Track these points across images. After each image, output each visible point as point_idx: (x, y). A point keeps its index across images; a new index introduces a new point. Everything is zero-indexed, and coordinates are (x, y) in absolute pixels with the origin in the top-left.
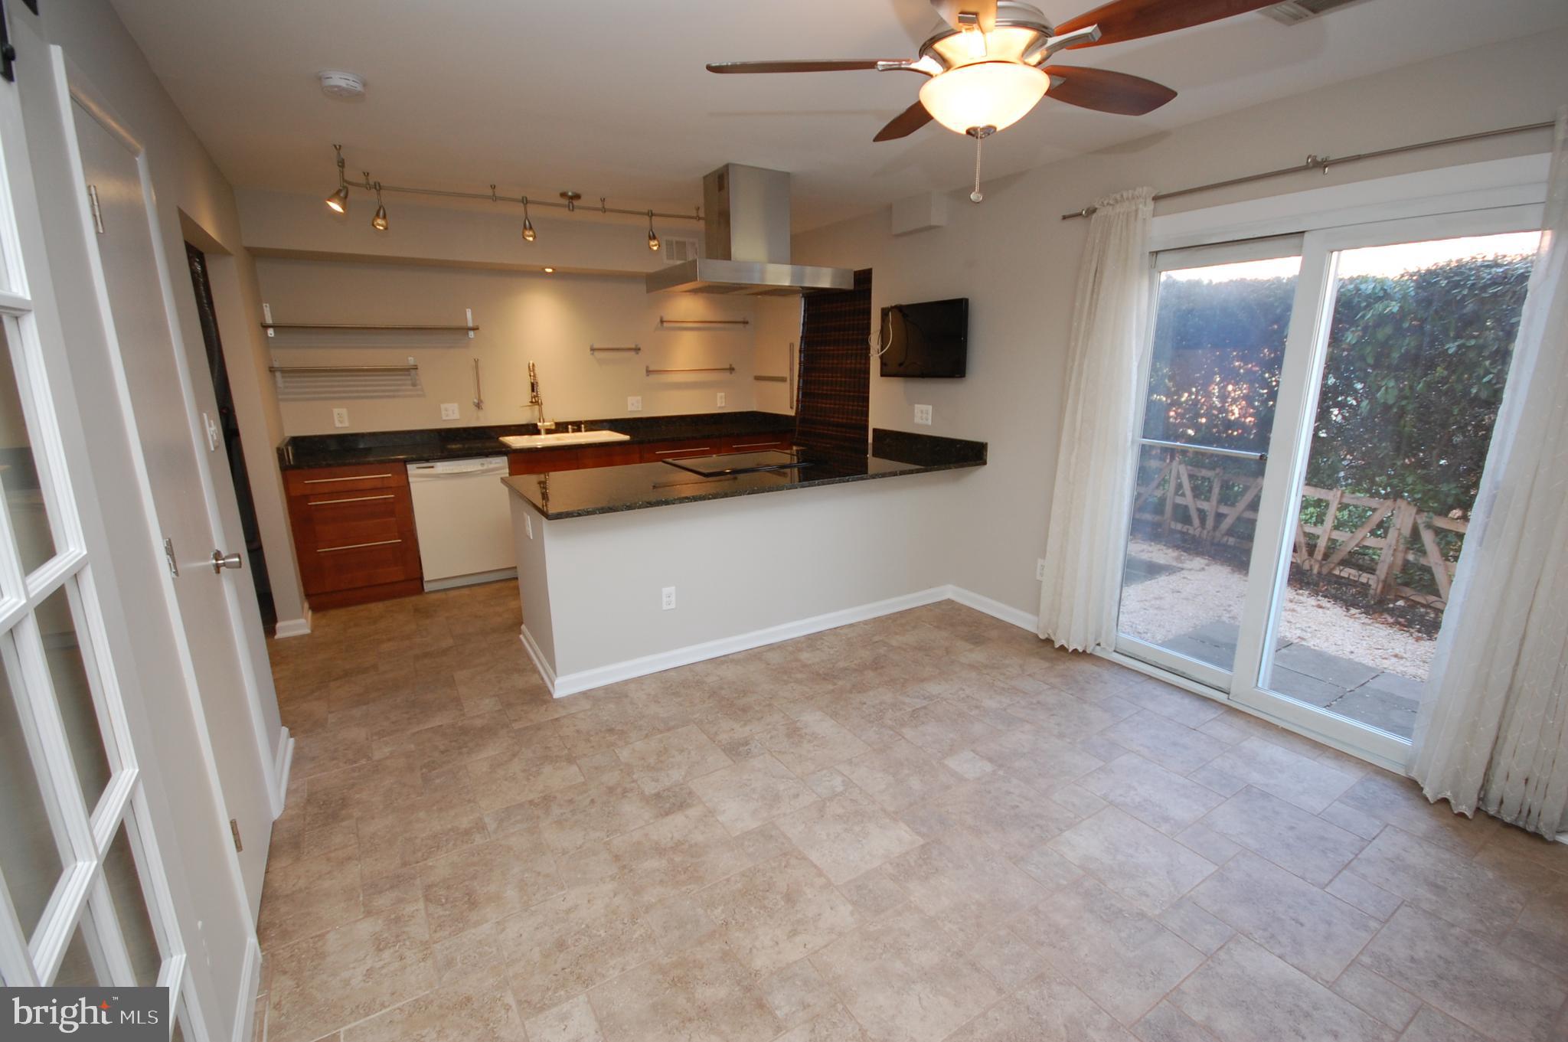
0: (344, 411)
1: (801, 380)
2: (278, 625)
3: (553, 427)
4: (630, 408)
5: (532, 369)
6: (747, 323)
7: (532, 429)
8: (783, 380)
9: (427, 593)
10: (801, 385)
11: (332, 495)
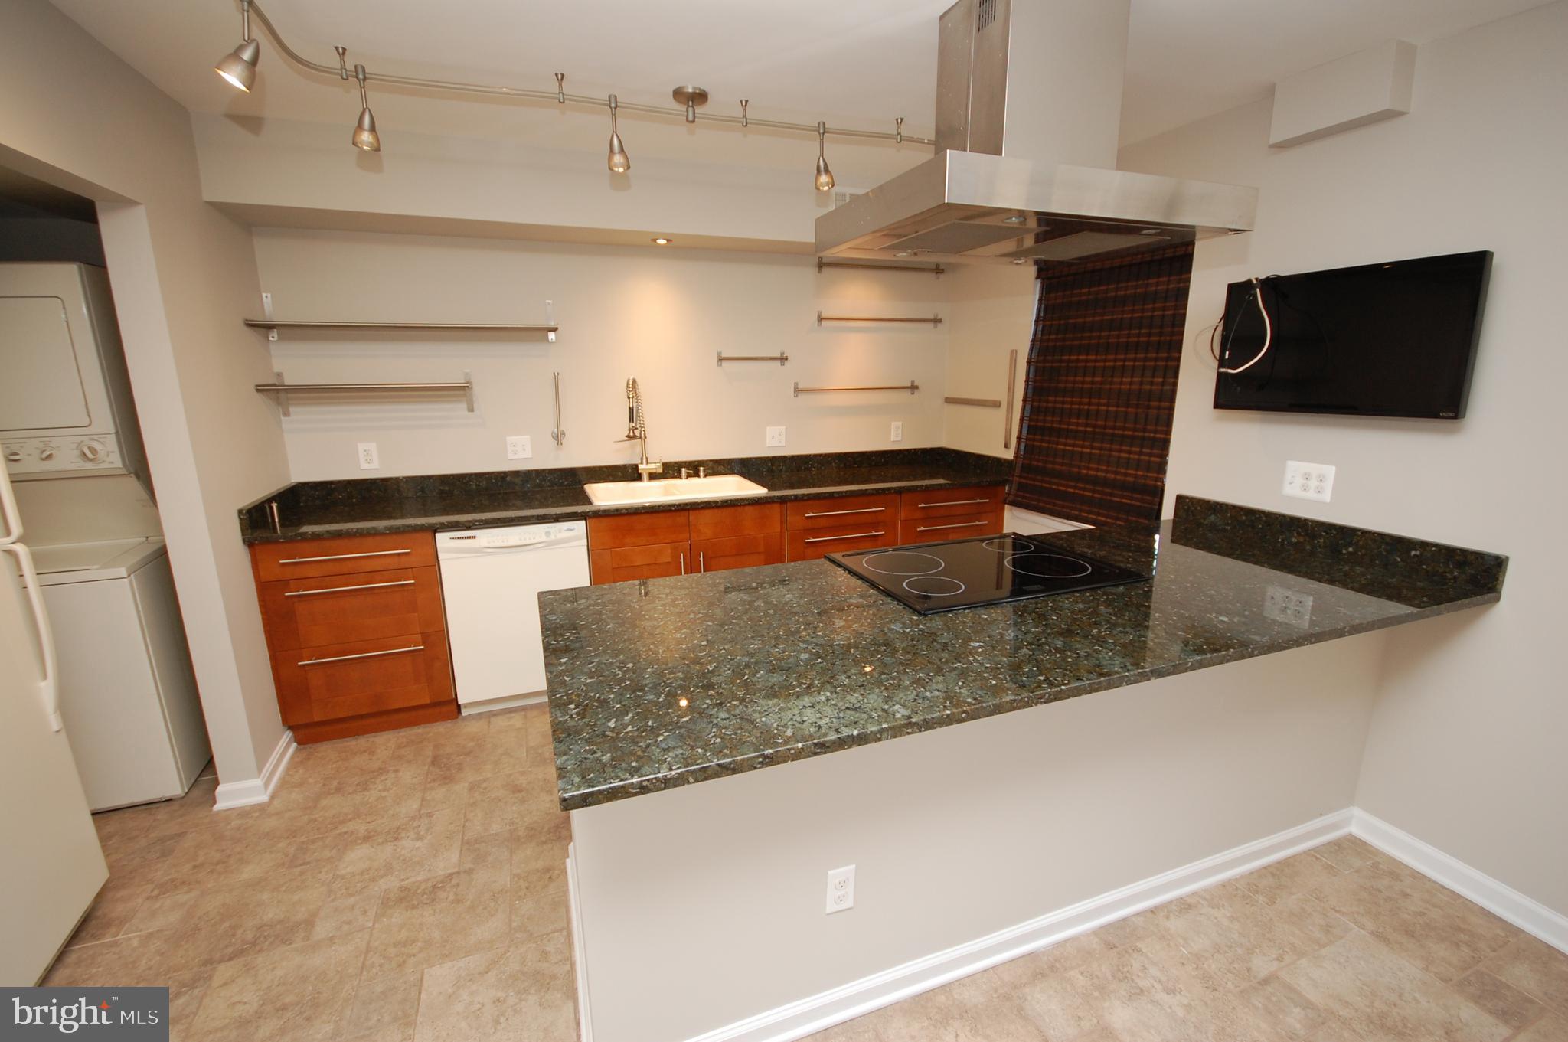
0: (372, 447)
1: (1028, 408)
2: (220, 789)
3: (660, 470)
4: (770, 442)
5: (633, 386)
6: (940, 321)
7: (629, 473)
8: (996, 404)
9: (465, 718)
10: (1027, 414)
11: (322, 580)
